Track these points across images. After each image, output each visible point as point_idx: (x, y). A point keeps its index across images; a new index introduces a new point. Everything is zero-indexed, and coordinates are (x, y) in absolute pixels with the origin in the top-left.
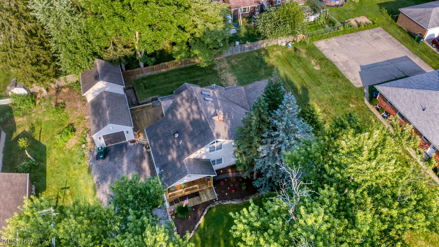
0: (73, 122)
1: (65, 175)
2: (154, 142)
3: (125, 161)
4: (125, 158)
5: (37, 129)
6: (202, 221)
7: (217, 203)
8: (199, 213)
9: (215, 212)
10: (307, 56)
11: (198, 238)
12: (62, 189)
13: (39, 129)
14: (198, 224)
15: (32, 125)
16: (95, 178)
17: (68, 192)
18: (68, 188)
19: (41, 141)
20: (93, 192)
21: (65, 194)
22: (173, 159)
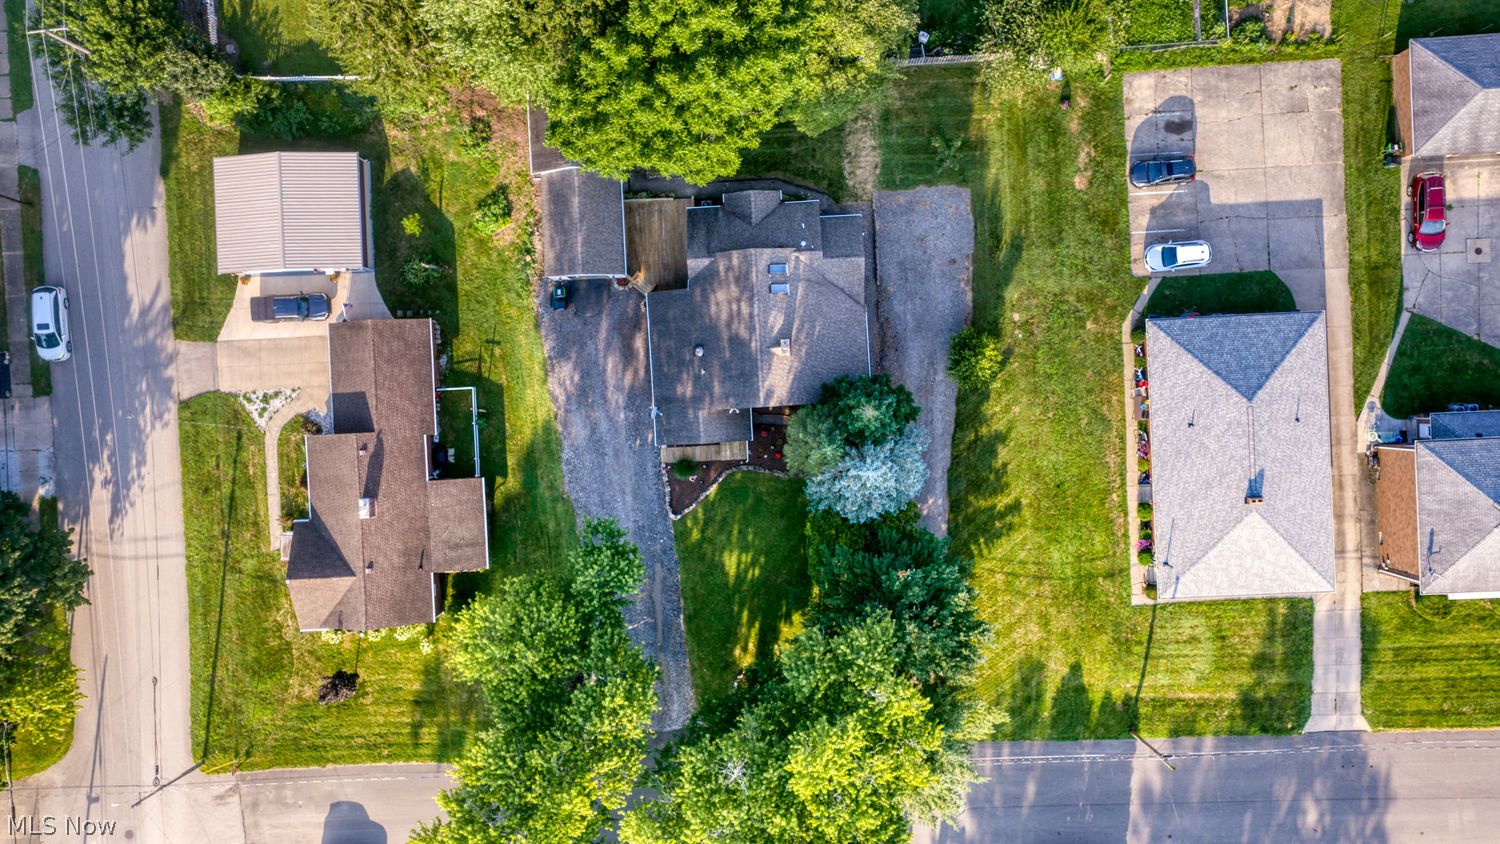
0: (507, 181)
1: (491, 309)
2: (659, 337)
3: (605, 325)
4: (604, 316)
5: (435, 176)
6: (713, 489)
7: (744, 468)
8: (713, 474)
9: (740, 481)
10: (1080, 128)
11: (700, 515)
12: (487, 342)
13: (438, 179)
14: (704, 494)
15: (424, 161)
16: (547, 347)
17: (497, 351)
18: (498, 343)
19: (444, 210)
20: (542, 373)
21: (492, 355)
22: (684, 395)
